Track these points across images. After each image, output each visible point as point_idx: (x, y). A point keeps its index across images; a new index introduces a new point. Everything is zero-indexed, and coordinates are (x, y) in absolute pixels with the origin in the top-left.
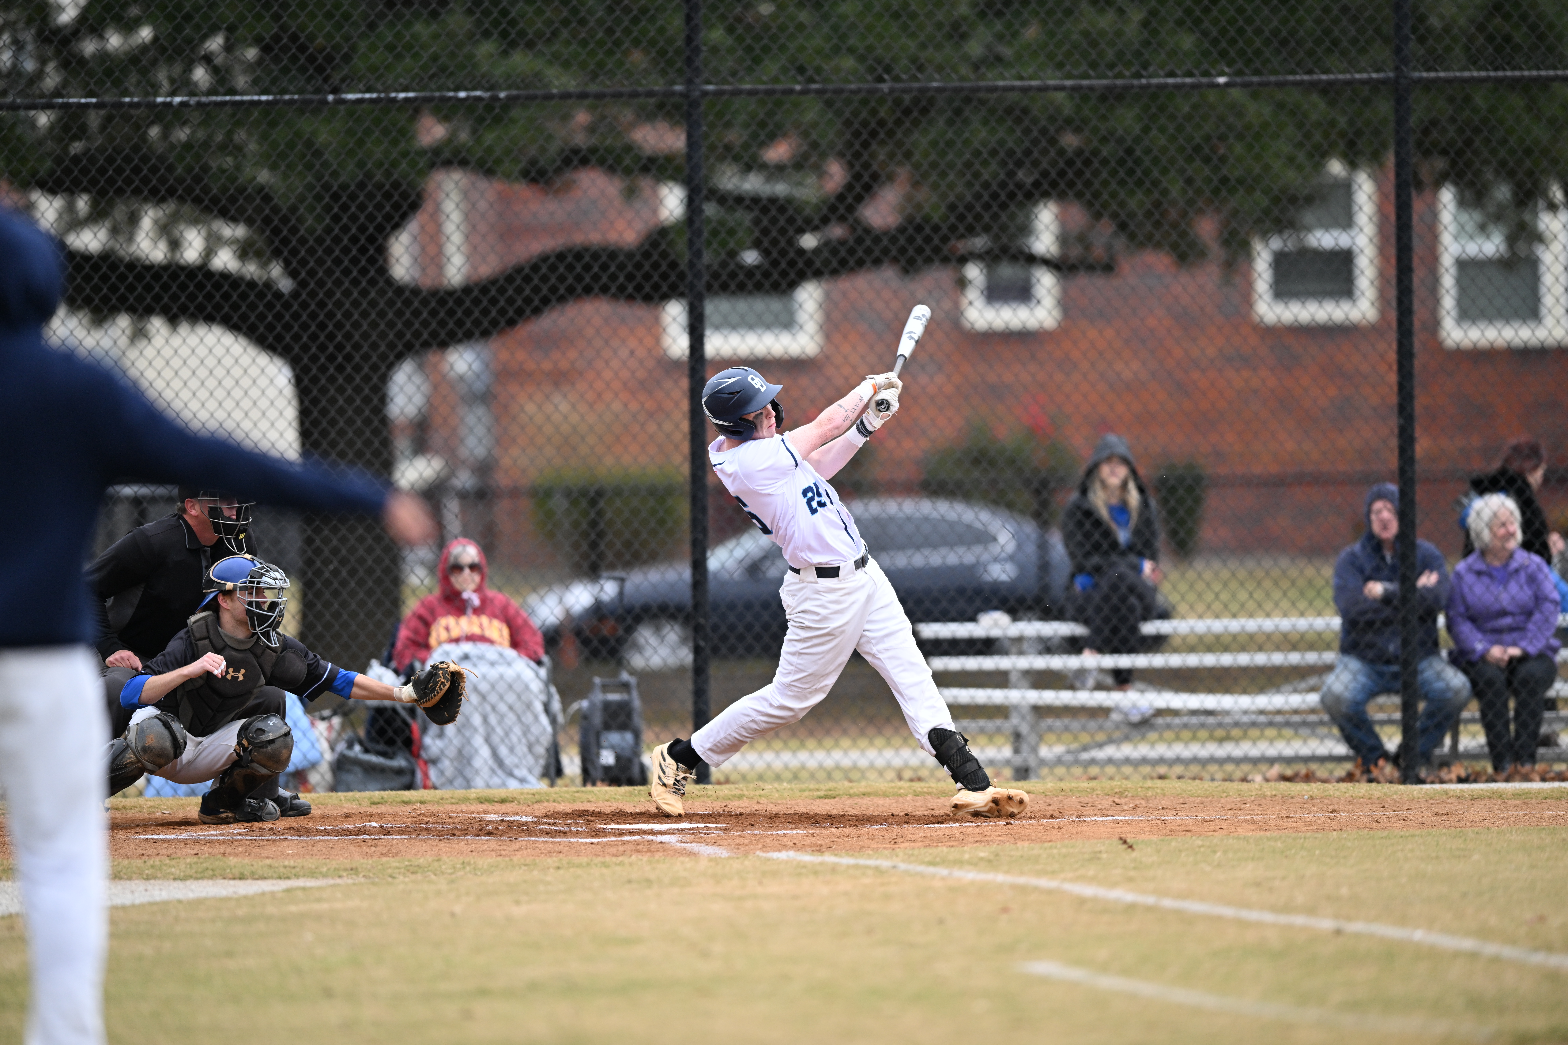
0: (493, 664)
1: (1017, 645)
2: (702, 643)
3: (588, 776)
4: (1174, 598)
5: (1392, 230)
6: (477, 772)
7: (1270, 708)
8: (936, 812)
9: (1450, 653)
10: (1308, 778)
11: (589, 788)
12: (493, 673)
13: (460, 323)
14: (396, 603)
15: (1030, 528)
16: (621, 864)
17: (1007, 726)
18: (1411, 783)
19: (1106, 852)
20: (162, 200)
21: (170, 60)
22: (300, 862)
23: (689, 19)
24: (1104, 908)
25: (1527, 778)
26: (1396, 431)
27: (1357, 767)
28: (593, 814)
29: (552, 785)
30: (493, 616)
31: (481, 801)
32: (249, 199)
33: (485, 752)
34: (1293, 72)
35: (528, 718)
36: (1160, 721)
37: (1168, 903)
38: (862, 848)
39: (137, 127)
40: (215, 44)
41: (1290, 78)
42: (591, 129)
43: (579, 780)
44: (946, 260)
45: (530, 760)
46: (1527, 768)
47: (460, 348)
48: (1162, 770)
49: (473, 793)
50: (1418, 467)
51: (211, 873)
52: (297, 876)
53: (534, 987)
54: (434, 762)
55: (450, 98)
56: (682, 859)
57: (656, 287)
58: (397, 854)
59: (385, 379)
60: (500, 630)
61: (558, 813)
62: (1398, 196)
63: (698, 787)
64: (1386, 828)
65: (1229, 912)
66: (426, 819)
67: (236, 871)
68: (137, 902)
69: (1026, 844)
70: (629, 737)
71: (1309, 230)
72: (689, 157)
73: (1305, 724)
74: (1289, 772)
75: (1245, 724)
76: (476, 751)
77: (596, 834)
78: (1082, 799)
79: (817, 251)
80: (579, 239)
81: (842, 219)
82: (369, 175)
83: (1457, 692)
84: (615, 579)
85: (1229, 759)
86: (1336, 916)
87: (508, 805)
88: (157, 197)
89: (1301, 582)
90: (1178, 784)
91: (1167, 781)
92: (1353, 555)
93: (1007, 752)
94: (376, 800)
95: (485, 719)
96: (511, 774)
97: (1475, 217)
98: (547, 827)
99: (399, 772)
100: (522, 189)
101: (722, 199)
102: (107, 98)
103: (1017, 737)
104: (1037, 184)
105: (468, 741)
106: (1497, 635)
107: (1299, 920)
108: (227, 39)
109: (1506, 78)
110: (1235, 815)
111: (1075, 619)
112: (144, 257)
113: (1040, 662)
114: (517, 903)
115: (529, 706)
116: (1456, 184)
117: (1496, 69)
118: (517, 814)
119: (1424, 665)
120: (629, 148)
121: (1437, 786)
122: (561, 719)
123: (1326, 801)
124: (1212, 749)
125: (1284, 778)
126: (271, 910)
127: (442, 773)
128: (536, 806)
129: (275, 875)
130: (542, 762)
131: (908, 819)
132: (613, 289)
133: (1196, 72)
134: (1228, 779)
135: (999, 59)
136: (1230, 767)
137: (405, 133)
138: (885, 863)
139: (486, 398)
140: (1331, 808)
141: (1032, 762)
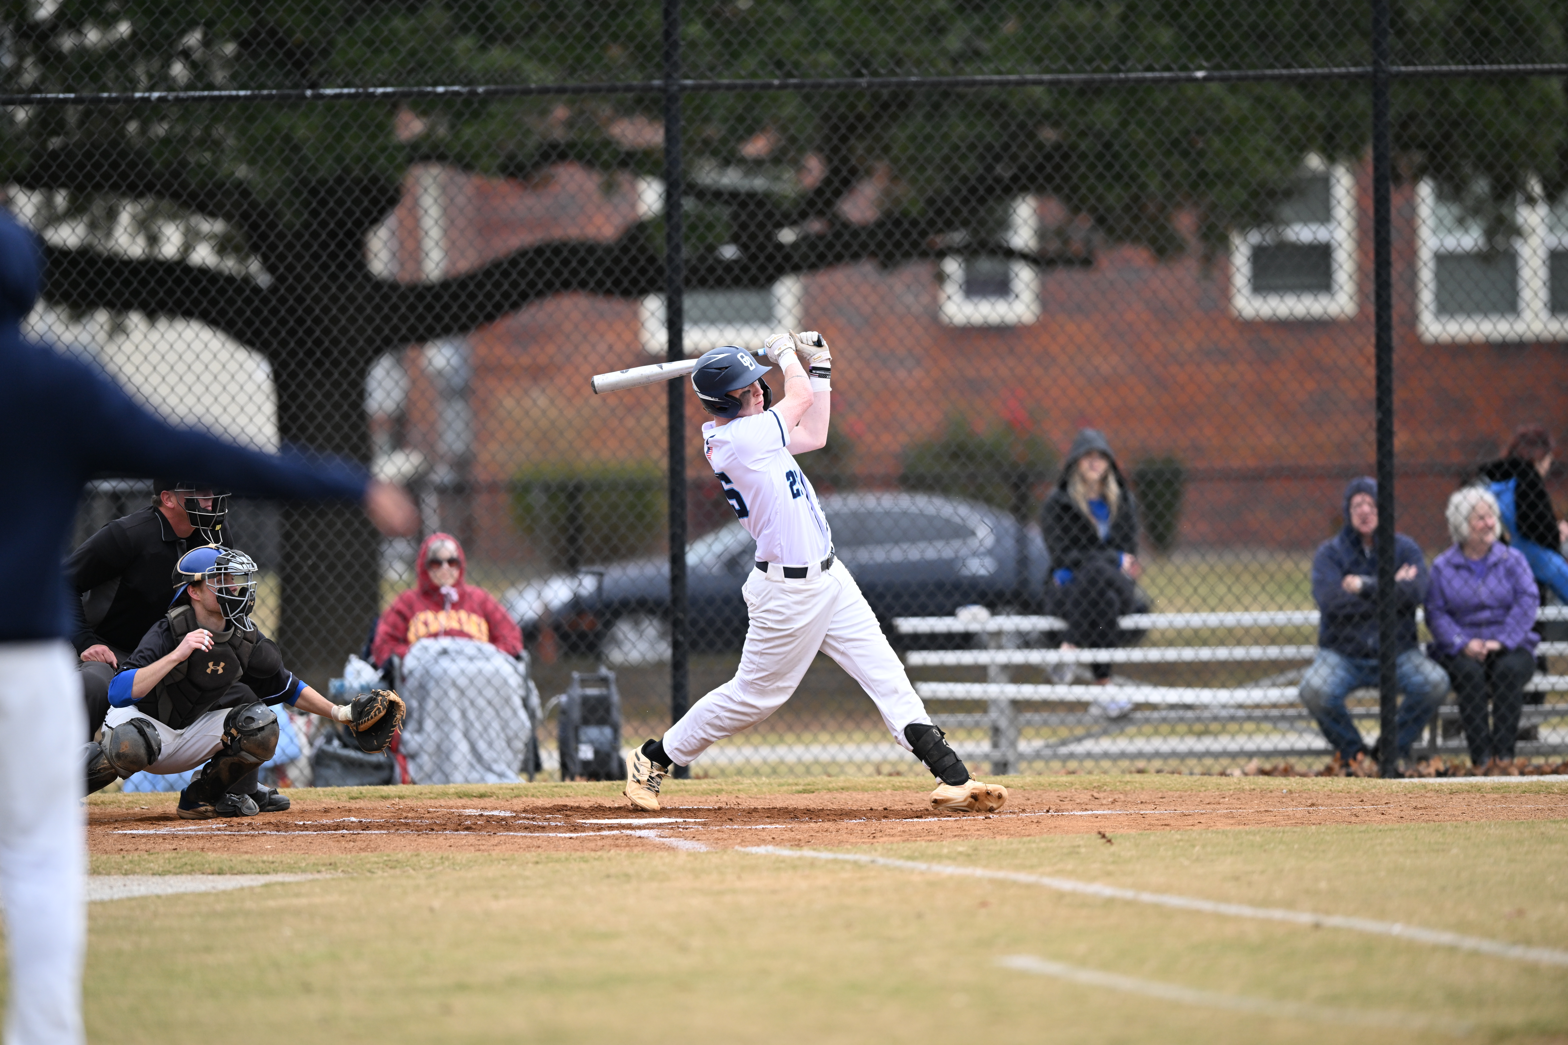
0: (471, 659)
1: (996, 639)
2: (681, 638)
3: (567, 771)
4: (1152, 592)
5: (1370, 224)
6: (456, 767)
7: (1249, 702)
8: (915, 807)
9: (1429, 647)
10: (1287, 772)
11: (568, 782)
12: (472, 668)
13: (438, 318)
14: (375, 598)
15: (1008, 522)
16: (600, 858)
17: (986, 720)
18: (1390, 777)
19: (1085, 846)
20: (140, 195)
21: (148, 55)
22: (278, 857)
23: (667, 14)
24: (1082, 902)
25: (1505, 772)
26: (1374, 425)
27: (1335, 760)
28: (572, 809)
29: (531, 779)
30: (472, 610)
31: (461, 796)
32: (228, 194)
33: (464, 746)
34: (1271, 66)
35: (507, 713)
36: (1138, 715)
37: (1146, 897)
38: (840, 842)
39: (115, 122)
40: (194, 39)
41: (1268, 72)
42: (570, 124)
43: (557, 775)
44: (924, 255)
45: (509, 754)
46: (1506, 762)
47: (439, 343)
48: (1141, 764)
49: (451, 788)
50: (1397, 461)
51: (189, 868)
52: (276, 871)
53: (512, 982)
54: (413, 756)
55: (429, 93)
56: (660, 853)
57: (635, 282)
58: (375, 849)
59: (363, 374)
60: (479, 625)
61: (537, 808)
62: (1377, 190)
63: (677, 781)
64: (1365, 822)
65: (1208, 906)
66: (405, 814)
67: (215, 867)
68: (116, 897)
69: (1005, 838)
70: (607, 731)
71: (1288, 223)
72: (667, 151)
73: (1283, 718)
74: (1268, 766)
75: (1224, 718)
76: (455, 746)
77: (575, 828)
78: (1060, 794)
79: (795, 245)
80: (557, 233)
81: (821, 213)
82: (347, 170)
83: (1436, 686)
84: (593, 573)
85: (1208, 754)
86: (1315, 910)
87: (487, 800)
88: (135, 192)
89: (1280, 577)
90: (1157, 778)
91: (1146, 775)
92: (1331, 549)
93: (985, 746)
94: (354, 795)
95: (464, 714)
96: (489, 769)
97: (1453, 210)
98: (526, 822)
99: (378, 767)
100: (500, 184)
101: (700, 193)
102: (86, 94)
103: (996, 731)
104: (1015, 179)
105: (447, 736)
106: (1476, 629)
107: (1278, 914)
108: (205, 35)
109: (1484, 72)
110: (1214, 810)
111: (1054, 614)
112: (122, 252)
113: (1019, 657)
114: (496, 897)
115: (507, 701)
116: (1434, 178)
117: (1474, 63)
118: (496, 809)
119: (1402, 658)
120: (607, 143)
121: (1416, 780)
122: (539, 714)
123: (1305, 795)
124: (1190, 743)
125: (1263, 772)
126: (249, 905)
127: (420, 767)
128: (515, 801)
129: (254, 870)
130: (521, 757)
131: (887, 813)
132: (592, 284)
133: (1174, 66)
134: (1207, 773)
135: (977, 53)
136: (1208, 762)
137: (384, 128)
138: (863, 858)
139: (464, 393)
140: (1310, 802)
141: (1011, 757)
